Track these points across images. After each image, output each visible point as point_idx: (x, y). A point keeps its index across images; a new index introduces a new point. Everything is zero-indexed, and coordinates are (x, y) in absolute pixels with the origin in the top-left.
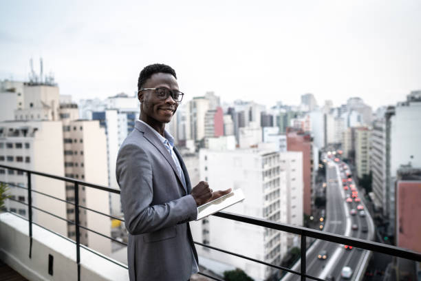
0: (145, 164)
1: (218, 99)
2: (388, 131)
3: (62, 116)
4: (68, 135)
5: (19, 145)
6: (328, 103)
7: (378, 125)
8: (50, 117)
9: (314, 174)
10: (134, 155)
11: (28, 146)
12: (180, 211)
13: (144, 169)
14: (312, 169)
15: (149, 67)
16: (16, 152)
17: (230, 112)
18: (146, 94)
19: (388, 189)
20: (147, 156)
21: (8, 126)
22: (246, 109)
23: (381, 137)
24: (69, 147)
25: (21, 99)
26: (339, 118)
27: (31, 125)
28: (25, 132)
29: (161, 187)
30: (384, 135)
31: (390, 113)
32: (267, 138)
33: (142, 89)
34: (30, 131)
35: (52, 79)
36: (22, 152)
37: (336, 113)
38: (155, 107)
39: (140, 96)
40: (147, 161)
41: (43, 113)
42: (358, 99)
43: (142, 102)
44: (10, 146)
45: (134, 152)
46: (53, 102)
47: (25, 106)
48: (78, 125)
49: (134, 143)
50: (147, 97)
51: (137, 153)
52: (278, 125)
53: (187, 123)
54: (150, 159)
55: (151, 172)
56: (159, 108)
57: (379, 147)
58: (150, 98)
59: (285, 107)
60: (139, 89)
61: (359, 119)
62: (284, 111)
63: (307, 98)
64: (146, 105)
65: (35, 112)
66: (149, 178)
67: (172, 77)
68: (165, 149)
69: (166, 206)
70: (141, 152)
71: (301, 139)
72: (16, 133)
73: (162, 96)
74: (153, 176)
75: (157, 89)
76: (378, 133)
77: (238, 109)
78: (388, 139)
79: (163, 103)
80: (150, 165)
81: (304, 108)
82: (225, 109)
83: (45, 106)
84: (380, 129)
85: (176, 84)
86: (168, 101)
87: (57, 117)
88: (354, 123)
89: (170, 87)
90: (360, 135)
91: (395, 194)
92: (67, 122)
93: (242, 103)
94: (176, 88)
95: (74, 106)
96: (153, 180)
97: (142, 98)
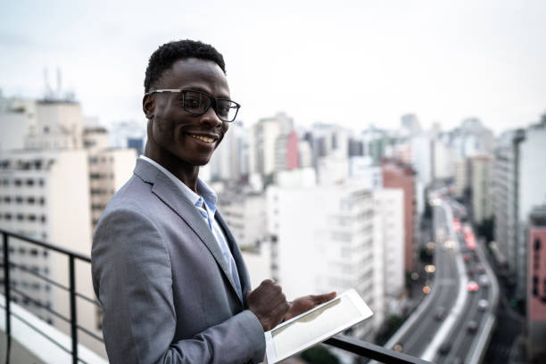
0: (157, 254)
1: (291, 121)
2: (516, 161)
3: (87, 144)
4: (96, 169)
5: (30, 183)
6: (436, 126)
7: (503, 154)
8: (71, 145)
9: (418, 218)
10: (130, 235)
11: (42, 183)
12: (233, 349)
13: (153, 267)
14: (414, 212)
15: (169, 45)
16: (26, 192)
17: (308, 137)
18: (159, 102)
19: (516, 238)
20: (158, 237)
21: (15, 158)
22: (327, 134)
23: (506, 170)
24: (96, 184)
25: (33, 122)
26: (450, 145)
27: (46, 156)
28: (38, 164)
29: (192, 302)
30: (510, 166)
31: (519, 138)
32: (356, 171)
33: (151, 91)
34: (45, 164)
35: (73, 95)
36: (35, 192)
37: (446, 139)
38: (177, 130)
39: (148, 105)
40: (160, 247)
41: (61, 140)
42: (475, 120)
43: (151, 118)
44: (18, 183)
45: (130, 227)
46: (74, 126)
47: (39, 130)
48: (108, 155)
49: (128, 207)
50: (163, 107)
51: (137, 230)
52: (371, 154)
53: (251, 152)
54: (166, 242)
55: (169, 271)
56: (185, 133)
57: (503, 182)
58: (168, 109)
59: (380, 131)
60: (147, 91)
61: (477, 146)
62: (378, 136)
63: (408, 120)
64: (159, 125)
65: (51, 139)
66: (166, 285)
67: (218, 68)
68: (199, 217)
69: (205, 342)
70: (148, 228)
71: (400, 173)
72: (26, 166)
73: (194, 107)
74: (174, 278)
75: (184, 92)
76: (502, 164)
77: (317, 134)
78: (516, 173)
79: (195, 121)
80: (165, 256)
81: (405, 132)
82: (301, 134)
83: (65, 131)
84: (505, 159)
85: (224, 85)
86: (207, 118)
87: (80, 144)
88: (471, 151)
89: (213, 88)
90: (478, 167)
91: (526, 246)
92: (94, 151)
93: (322, 126)
94: (224, 92)
95: (102, 131)
96: (174, 287)
97: (152, 111)
